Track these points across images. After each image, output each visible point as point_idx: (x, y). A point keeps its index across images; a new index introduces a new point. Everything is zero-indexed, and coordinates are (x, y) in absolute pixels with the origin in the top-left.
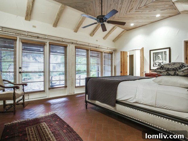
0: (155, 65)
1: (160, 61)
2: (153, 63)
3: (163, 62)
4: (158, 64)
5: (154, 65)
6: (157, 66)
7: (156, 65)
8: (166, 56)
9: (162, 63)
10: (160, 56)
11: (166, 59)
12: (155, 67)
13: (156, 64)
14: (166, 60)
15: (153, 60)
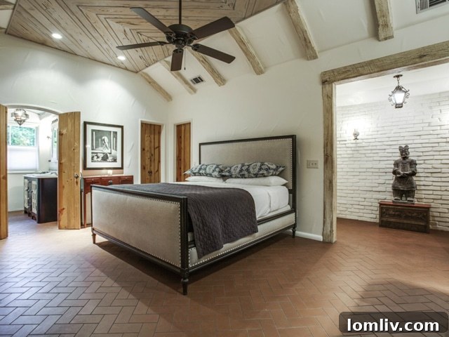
0: (95, 158)
1: (107, 151)
2: (92, 153)
3: (110, 153)
4: (102, 155)
5: (93, 157)
6: (100, 159)
7: (98, 157)
8: (116, 142)
9: (109, 155)
10: (106, 138)
11: (116, 147)
12: (95, 162)
13: (99, 155)
14: (116, 150)
15: (92, 146)
